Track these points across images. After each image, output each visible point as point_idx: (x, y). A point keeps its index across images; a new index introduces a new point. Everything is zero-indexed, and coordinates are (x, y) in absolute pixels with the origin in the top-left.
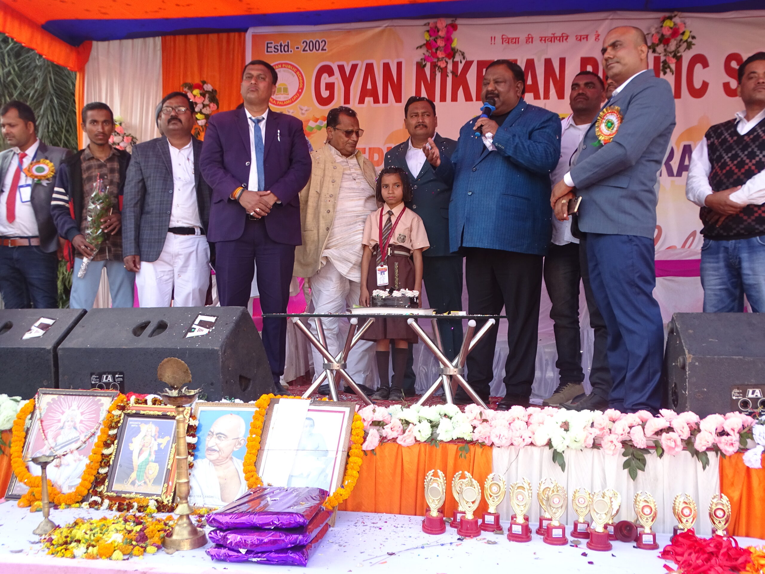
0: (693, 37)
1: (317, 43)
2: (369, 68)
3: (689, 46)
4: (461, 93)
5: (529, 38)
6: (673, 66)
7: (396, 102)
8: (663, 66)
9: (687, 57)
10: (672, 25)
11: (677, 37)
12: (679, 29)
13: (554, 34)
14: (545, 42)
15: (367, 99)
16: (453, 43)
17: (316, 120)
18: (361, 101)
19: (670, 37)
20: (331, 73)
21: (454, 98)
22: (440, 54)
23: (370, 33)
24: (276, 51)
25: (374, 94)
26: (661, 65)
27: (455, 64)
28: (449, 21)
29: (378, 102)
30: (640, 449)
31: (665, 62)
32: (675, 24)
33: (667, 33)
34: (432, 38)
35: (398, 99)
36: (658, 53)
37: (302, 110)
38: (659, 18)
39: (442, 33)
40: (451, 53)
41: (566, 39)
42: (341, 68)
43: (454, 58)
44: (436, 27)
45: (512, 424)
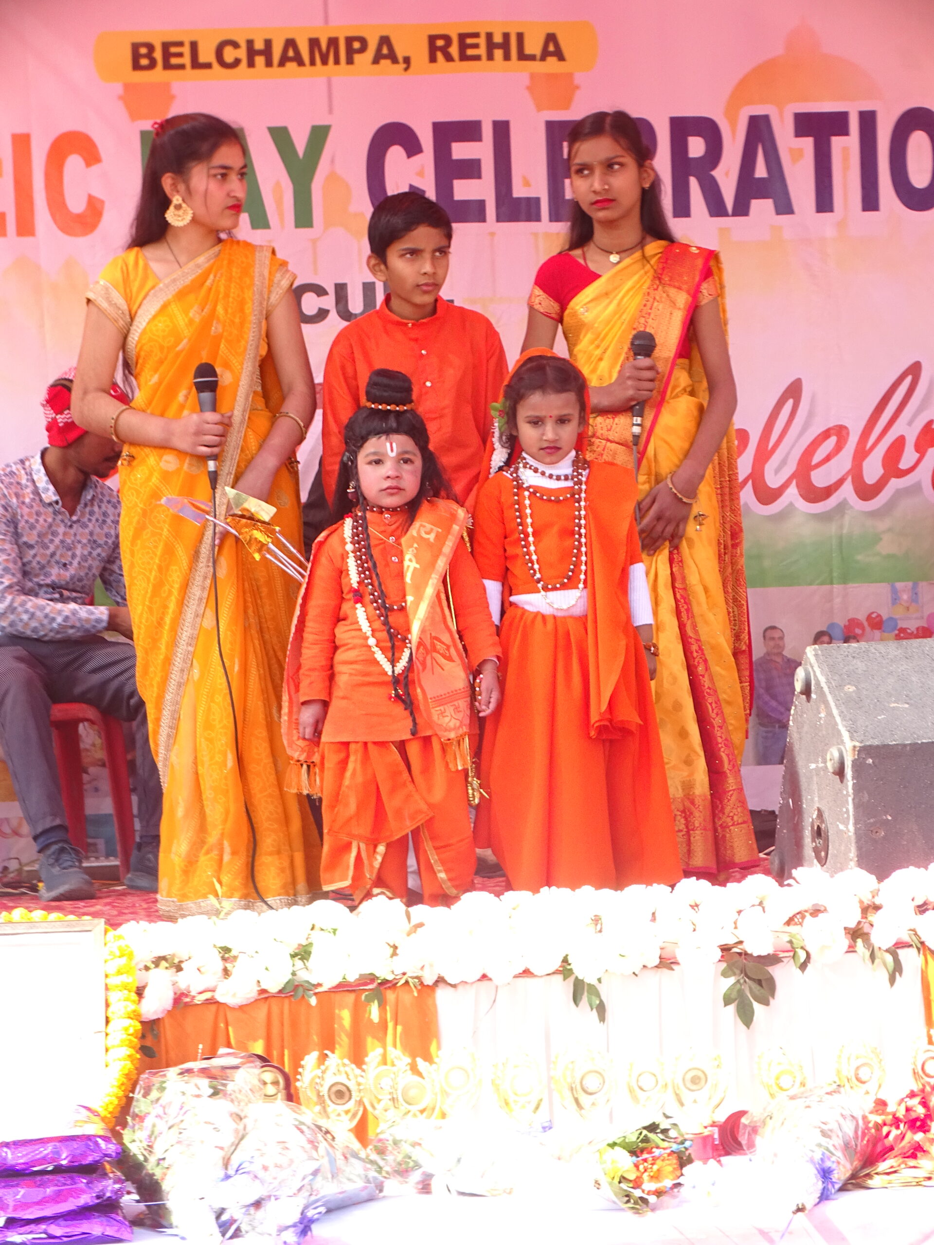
30: (759, 957)
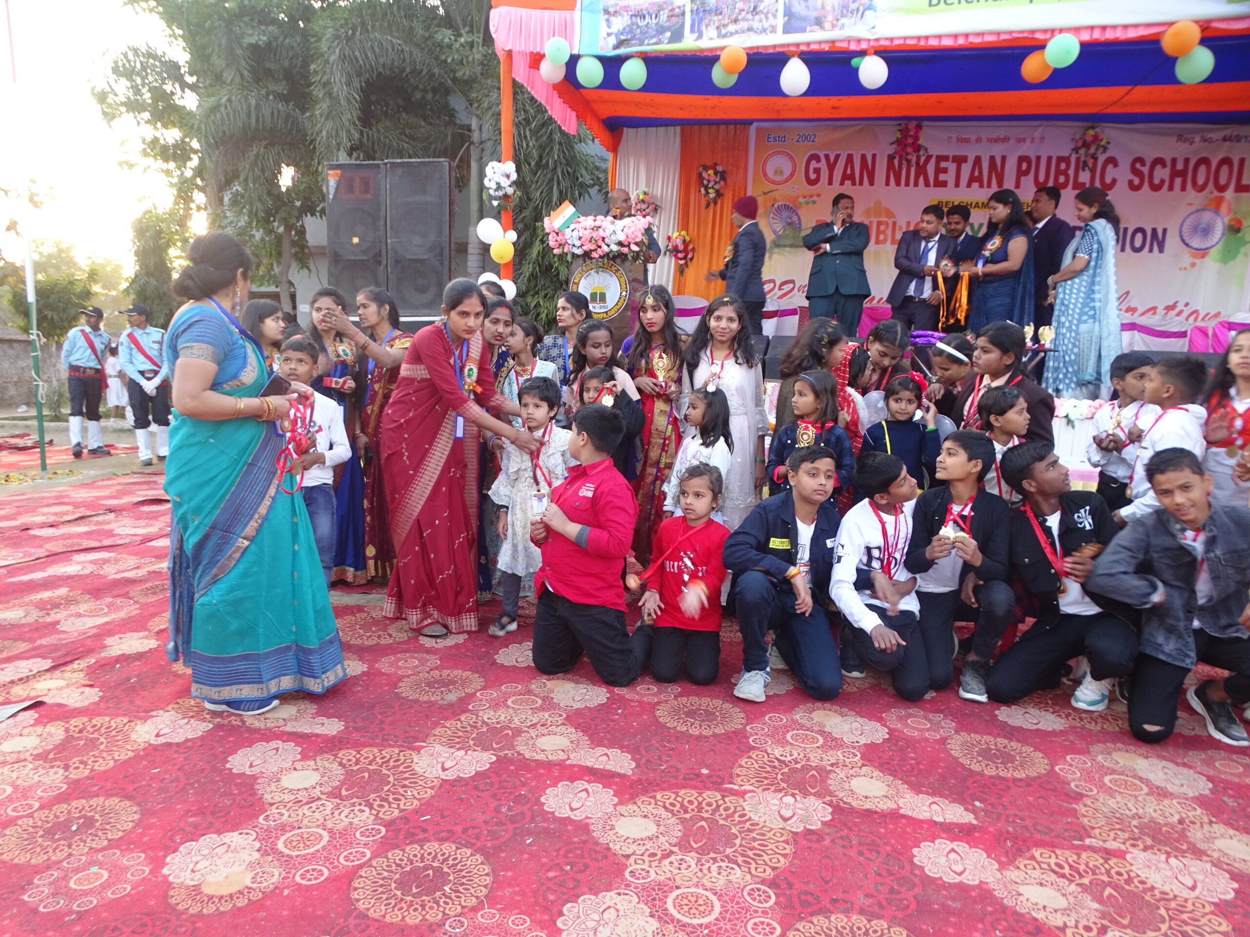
0: (1108, 143)
1: (809, 136)
2: (850, 158)
3: (1105, 150)
4: (921, 180)
5: (979, 139)
6: (1090, 165)
7: (870, 185)
8: (1083, 165)
9: (1101, 159)
10: (1093, 133)
11: (1097, 142)
12: (1099, 136)
13: (999, 136)
14: (991, 142)
15: (847, 181)
16: (919, 142)
17: (805, 197)
18: (842, 184)
19: (1091, 143)
20: (818, 160)
21: (916, 184)
22: (909, 150)
23: (852, 130)
24: (775, 141)
25: (851, 177)
26: (1082, 163)
27: (918, 158)
28: (916, 123)
29: (856, 184)
31: (1085, 162)
32: (1096, 132)
33: (1089, 139)
34: (903, 137)
35: (871, 183)
36: (1080, 154)
37: (794, 188)
38: (1084, 127)
39: (912, 133)
40: (917, 148)
41: (1008, 141)
42: (827, 157)
43: (918, 152)
44: (907, 128)
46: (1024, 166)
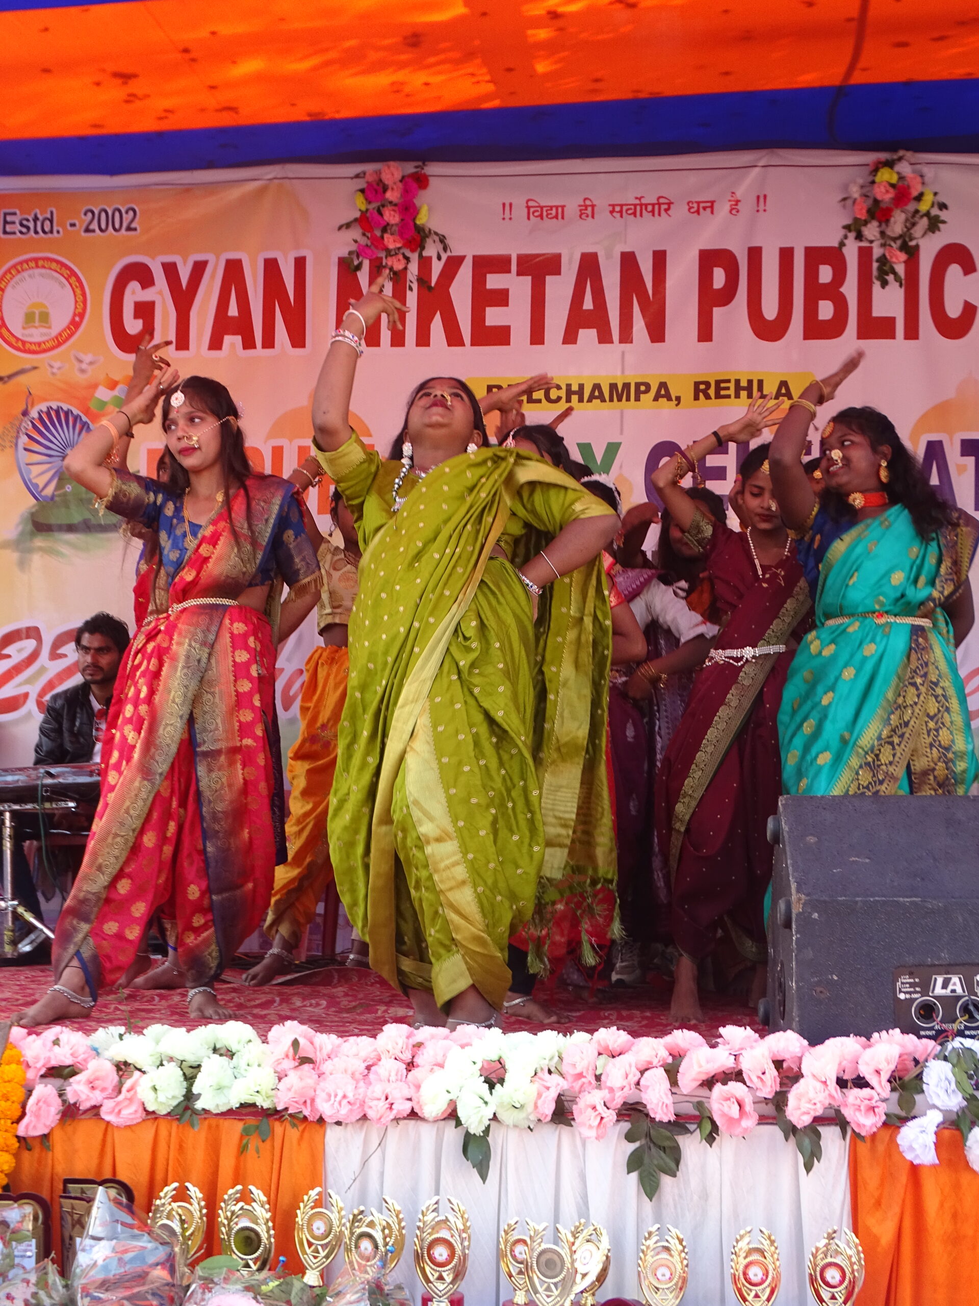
0: (942, 207)
1: (117, 214)
2: (234, 270)
3: (934, 225)
4: (437, 326)
5: (586, 207)
6: (900, 269)
7: (294, 346)
8: (879, 269)
9: (931, 250)
10: (894, 179)
11: (906, 204)
12: (909, 187)
13: (640, 199)
14: (621, 216)
15: (228, 339)
16: (419, 216)
17: (113, 385)
18: (216, 344)
19: (892, 206)
20: (147, 281)
21: (423, 339)
22: (391, 242)
23: (236, 193)
24: (24, 230)
25: (243, 327)
26: (875, 265)
27: (425, 264)
28: (410, 168)
29: (254, 347)
31: (883, 260)
32: (901, 178)
33: (886, 196)
34: (374, 205)
35: (298, 339)
36: (867, 240)
37: (80, 361)
38: (867, 165)
39: (393, 195)
40: (415, 238)
41: (666, 210)
42: (170, 270)
43: (423, 248)
44: (381, 180)
45: (373, 1068)
46: (719, 278)
